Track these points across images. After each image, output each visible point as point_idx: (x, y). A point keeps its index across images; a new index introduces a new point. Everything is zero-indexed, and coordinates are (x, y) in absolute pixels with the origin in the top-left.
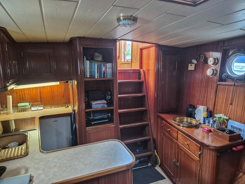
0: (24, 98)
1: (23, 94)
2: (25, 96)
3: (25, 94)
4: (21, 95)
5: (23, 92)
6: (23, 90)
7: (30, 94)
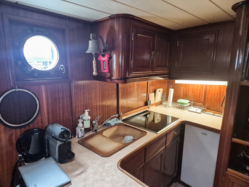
0: (187, 94)
1: (187, 90)
2: (188, 93)
3: (189, 90)
4: (185, 90)
5: (187, 87)
6: (187, 85)
7: (193, 92)
